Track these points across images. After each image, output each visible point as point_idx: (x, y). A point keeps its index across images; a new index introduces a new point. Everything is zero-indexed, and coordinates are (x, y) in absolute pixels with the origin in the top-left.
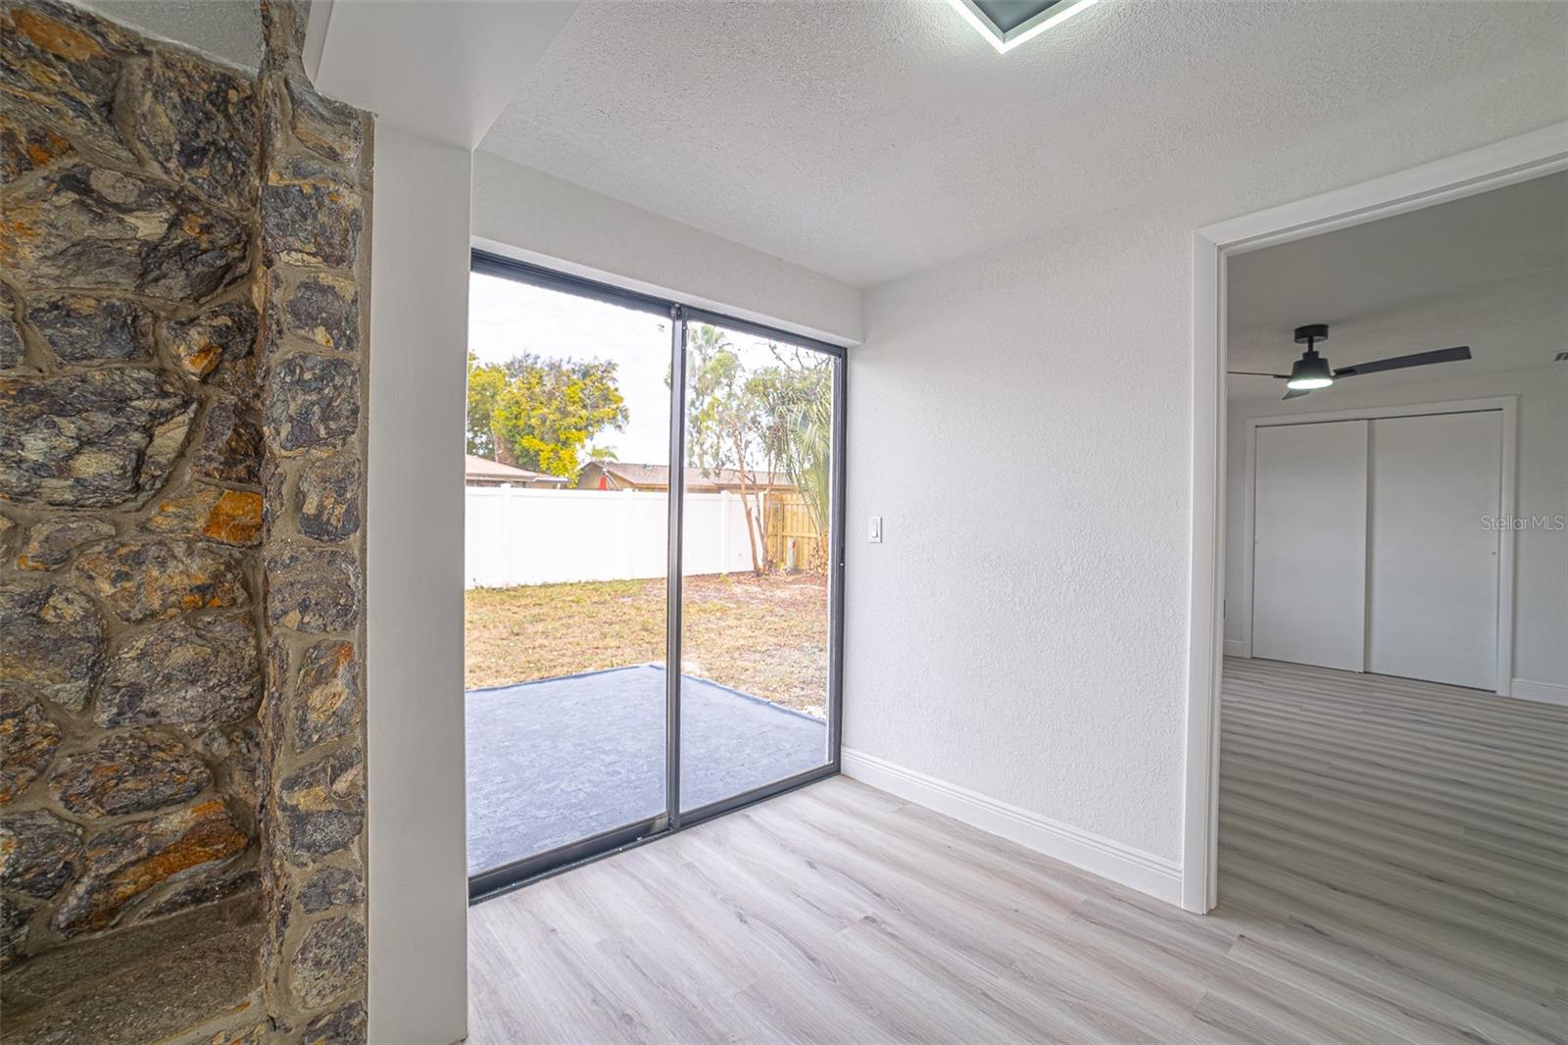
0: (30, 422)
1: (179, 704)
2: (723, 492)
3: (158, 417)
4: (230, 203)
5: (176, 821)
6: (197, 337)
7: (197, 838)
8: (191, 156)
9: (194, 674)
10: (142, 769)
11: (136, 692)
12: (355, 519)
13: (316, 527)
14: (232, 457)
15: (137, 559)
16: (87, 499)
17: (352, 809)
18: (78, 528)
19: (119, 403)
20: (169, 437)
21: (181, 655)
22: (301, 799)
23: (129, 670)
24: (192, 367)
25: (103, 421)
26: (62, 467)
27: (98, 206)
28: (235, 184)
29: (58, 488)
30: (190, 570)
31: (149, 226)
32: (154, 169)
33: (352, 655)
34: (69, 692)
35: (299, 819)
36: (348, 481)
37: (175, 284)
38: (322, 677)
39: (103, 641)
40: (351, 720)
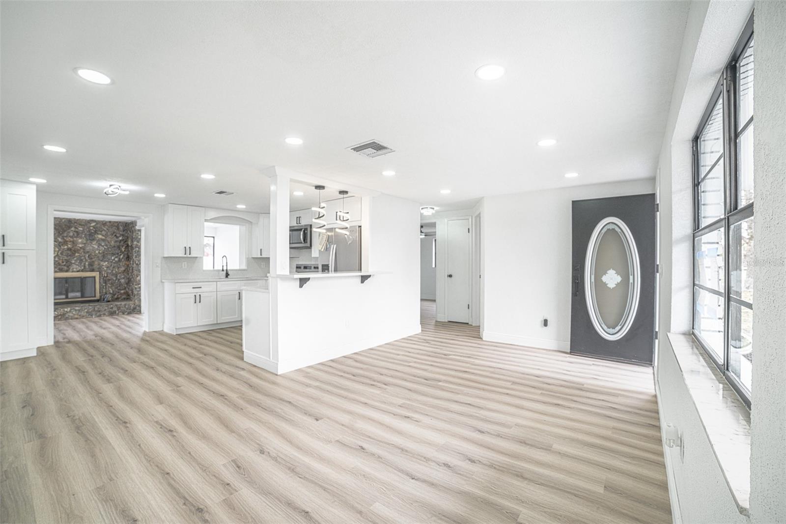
0: (112, 256)
1: (123, 281)
3: (121, 255)
4: (126, 235)
5: (122, 292)
6: (124, 247)
7: (124, 293)
8: (124, 231)
9: (124, 278)
10: (120, 286)
11: (119, 280)
12: (140, 264)
13: (137, 264)
14: (127, 258)
15: (119, 268)
16: (116, 262)
17: (140, 288)
18: (115, 265)
19: (118, 254)
20: (122, 256)
21: (123, 276)
22: (136, 286)
23: (118, 277)
24: (123, 250)
25: (117, 255)
26: (114, 260)
27: (117, 237)
28: (127, 233)
29: (114, 261)
30: (123, 269)
31: (121, 238)
32: (121, 233)
33: (140, 275)
34: (115, 279)
35: (136, 288)
36: (139, 261)
37: (122, 242)
38: (138, 277)
39: (116, 275)
40: (140, 281)
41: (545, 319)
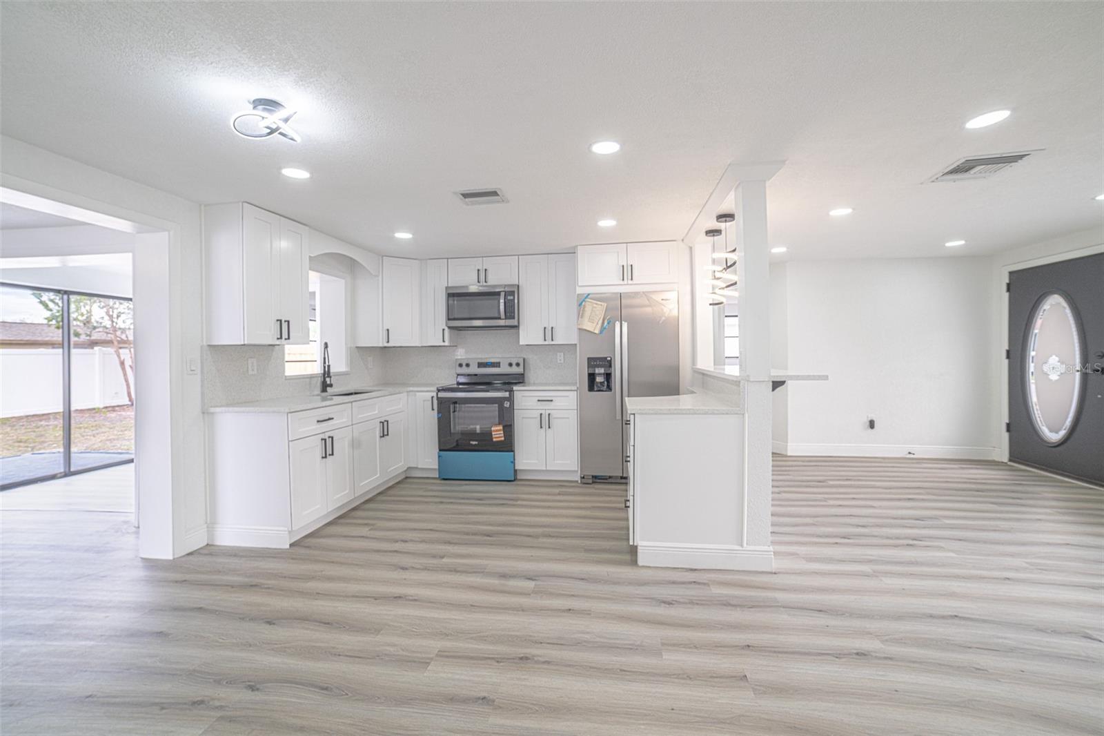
2: (96, 348)
41: (869, 419)
